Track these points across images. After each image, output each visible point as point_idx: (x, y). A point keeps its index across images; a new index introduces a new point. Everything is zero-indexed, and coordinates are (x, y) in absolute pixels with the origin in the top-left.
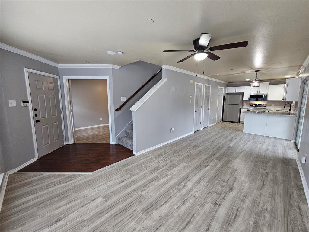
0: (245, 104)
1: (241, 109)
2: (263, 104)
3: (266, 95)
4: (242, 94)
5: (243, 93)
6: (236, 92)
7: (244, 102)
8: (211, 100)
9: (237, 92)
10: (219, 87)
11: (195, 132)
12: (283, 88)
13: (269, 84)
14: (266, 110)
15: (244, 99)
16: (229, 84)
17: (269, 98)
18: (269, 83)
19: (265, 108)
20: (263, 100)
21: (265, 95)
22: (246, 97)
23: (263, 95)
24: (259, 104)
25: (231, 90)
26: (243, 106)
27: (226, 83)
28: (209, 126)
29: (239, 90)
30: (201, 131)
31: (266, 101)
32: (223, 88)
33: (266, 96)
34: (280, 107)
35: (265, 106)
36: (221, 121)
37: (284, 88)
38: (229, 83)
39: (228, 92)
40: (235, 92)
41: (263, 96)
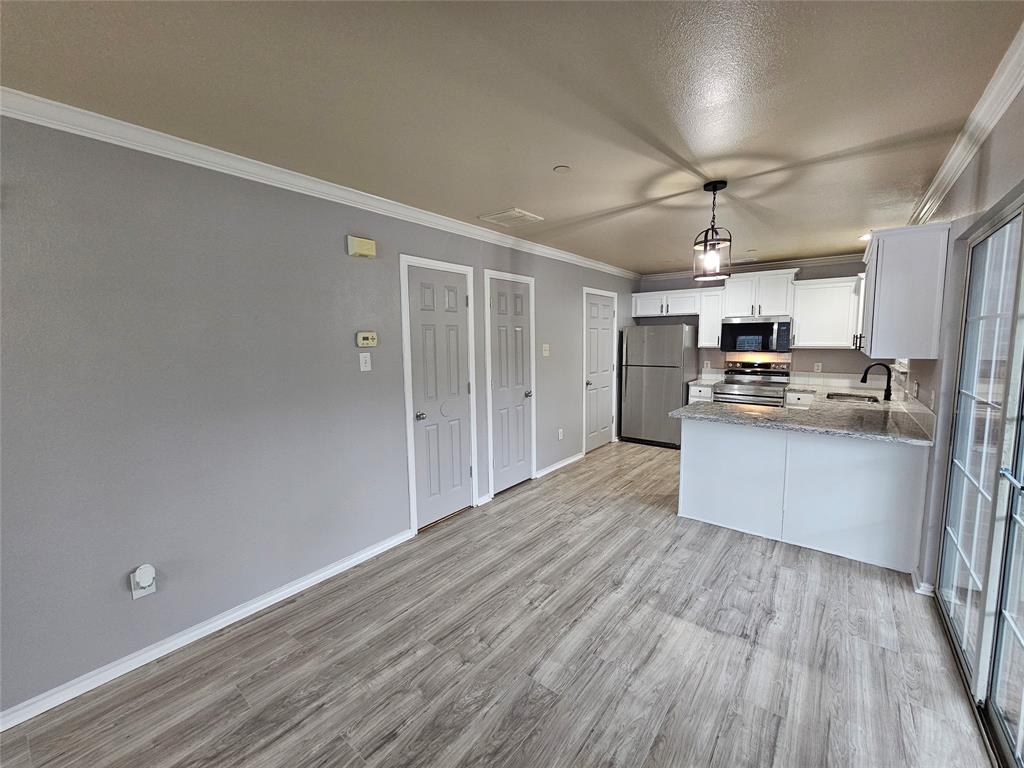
0: (707, 364)
1: (688, 386)
2: (777, 364)
3: (787, 325)
4: (693, 320)
5: (697, 317)
6: (670, 313)
7: (704, 355)
8: (539, 350)
9: (672, 312)
10: (586, 290)
11: (421, 531)
12: (853, 295)
13: (798, 277)
14: (790, 390)
15: (701, 344)
16: (643, 281)
17: (802, 338)
18: (796, 270)
19: (783, 379)
20: (774, 347)
21: (780, 324)
22: (710, 337)
23: (773, 324)
24: (760, 366)
25: (649, 304)
26: (699, 372)
27: (630, 275)
28: (536, 474)
29: (679, 303)
30: (475, 514)
31: (789, 351)
32: (615, 295)
33: (788, 330)
34: (844, 378)
35: (787, 374)
36: (615, 439)
37: (857, 291)
38: (644, 277)
39: (641, 313)
40: (664, 314)
41: (775, 327)
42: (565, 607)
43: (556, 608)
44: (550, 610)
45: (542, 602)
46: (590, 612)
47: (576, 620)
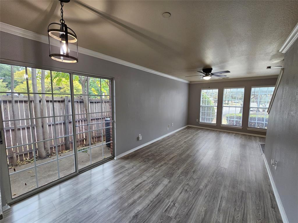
42: (161, 202)
43: (164, 202)
44: (167, 201)
45: (170, 205)
46: (152, 200)
47: (157, 196)
